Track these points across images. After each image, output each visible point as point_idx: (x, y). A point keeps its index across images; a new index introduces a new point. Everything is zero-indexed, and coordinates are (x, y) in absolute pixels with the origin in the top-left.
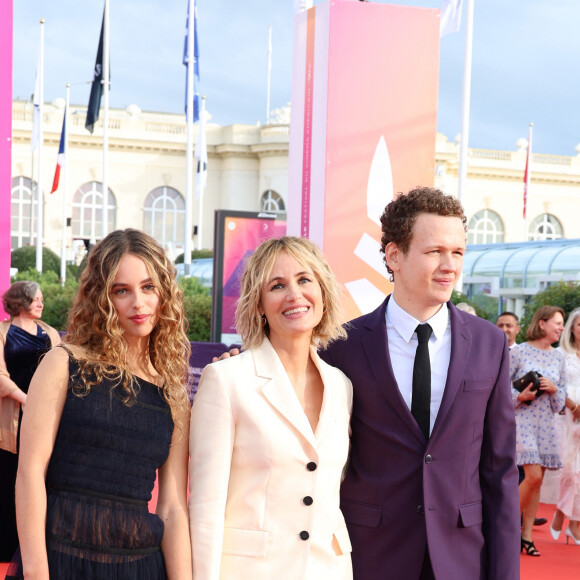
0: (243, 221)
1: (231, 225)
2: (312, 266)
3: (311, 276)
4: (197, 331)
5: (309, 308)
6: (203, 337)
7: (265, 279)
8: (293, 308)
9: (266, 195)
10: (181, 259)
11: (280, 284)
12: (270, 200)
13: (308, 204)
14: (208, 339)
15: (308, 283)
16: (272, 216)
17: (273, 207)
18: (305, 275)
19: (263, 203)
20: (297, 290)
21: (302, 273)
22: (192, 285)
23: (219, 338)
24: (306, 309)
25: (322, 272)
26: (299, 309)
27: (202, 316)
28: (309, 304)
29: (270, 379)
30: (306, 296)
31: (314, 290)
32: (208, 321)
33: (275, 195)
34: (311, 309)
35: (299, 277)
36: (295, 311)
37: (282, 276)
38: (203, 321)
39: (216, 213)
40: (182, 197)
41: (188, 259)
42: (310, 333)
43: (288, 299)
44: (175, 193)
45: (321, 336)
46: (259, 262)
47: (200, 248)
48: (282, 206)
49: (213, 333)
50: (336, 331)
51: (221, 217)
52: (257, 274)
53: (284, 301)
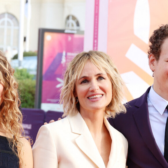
0: (56, 35)
1: (48, 37)
2: (106, 70)
3: (105, 75)
4: (26, 101)
5: (103, 95)
6: (30, 105)
7: (77, 76)
8: (93, 95)
9: (68, 18)
10: (16, 57)
11: (86, 80)
12: (71, 21)
13: (98, 26)
14: (33, 106)
15: (103, 80)
16: (73, 32)
17: (73, 25)
18: (101, 75)
19: (66, 23)
20: (95, 84)
21: (99, 74)
22: (23, 73)
23: (40, 106)
24: (101, 96)
25: (112, 73)
26: (97, 96)
27: (30, 92)
28: (103, 93)
29: (80, 135)
30: (101, 88)
31: (107, 84)
32: (33, 95)
33: (74, 18)
34: (104, 96)
35: (97, 77)
36: (95, 97)
37: (87, 75)
38: (30, 96)
39: (40, 30)
40: (17, 19)
41: (21, 57)
42: (104, 109)
43: (91, 89)
44: (12, 16)
45: (111, 111)
46: (74, 68)
47: (27, 50)
48: (78, 24)
49: (36, 103)
50: (120, 108)
51: (42, 32)
52: (73, 73)
53: (88, 91)
